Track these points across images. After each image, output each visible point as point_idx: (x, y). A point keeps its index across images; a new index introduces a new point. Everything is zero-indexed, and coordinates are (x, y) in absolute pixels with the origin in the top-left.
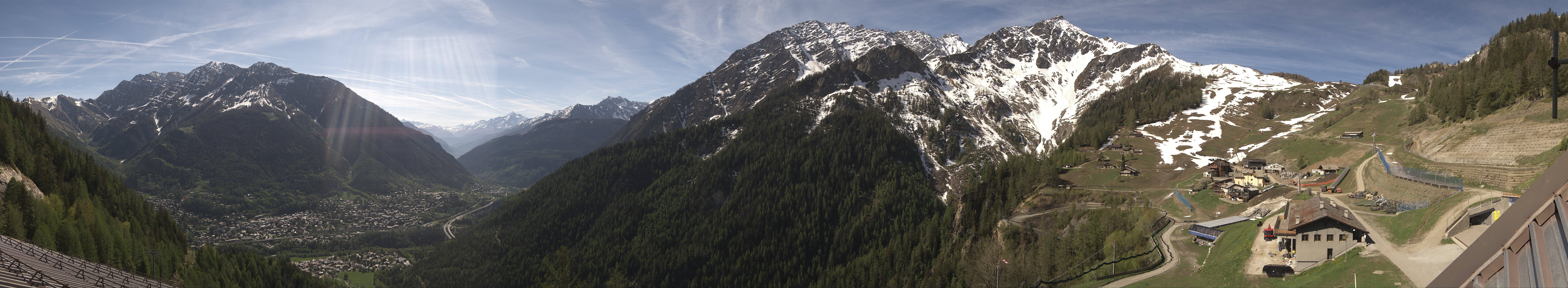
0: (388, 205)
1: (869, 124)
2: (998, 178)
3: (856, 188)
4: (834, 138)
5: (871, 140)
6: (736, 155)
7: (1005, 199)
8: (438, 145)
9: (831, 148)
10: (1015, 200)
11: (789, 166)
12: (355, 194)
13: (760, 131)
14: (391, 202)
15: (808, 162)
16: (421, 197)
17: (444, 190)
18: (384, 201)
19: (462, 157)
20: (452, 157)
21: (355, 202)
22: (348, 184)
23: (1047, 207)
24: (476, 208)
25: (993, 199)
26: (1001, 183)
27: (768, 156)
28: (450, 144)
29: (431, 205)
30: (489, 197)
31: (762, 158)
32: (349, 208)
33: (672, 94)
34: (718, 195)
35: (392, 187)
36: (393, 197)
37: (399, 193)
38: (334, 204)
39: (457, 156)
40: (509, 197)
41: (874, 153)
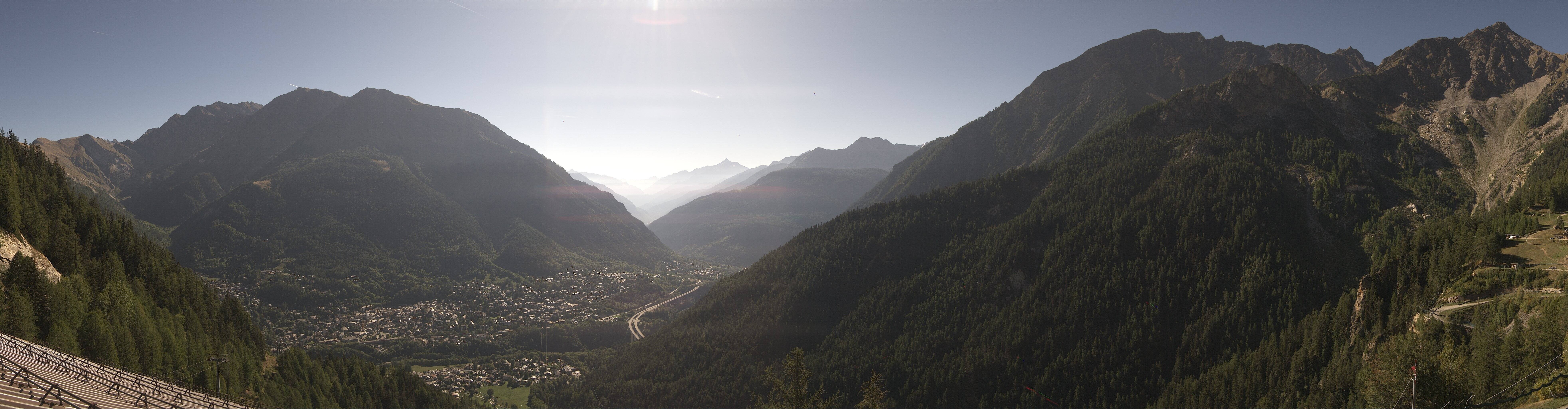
0: (550, 292)
1: (1232, 177)
2: (1414, 253)
3: (1213, 266)
4: (1181, 196)
5: (1234, 198)
6: (1043, 220)
7: (1423, 282)
8: (621, 205)
9: (1177, 210)
10: (1437, 285)
11: (1118, 235)
12: (502, 275)
13: (1076, 187)
14: (554, 287)
15: (1147, 229)
16: (596, 279)
17: (628, 269)
18: (544, 286)
19: (654, 223)
20: (641, 224)
21: (503, 287)
22: (493, 262)
23: (1484, 295)
24: (675, 295)
25: (1407, 282)
26: (1419, 260)
27: (1087, 221)
28: (637, 205)
29: (610, 292)
30: (692, 280)
31: (1080, 225)
32: (494, 295)
33: (952, 134)
34: (1017, 278)
35: (555, 266)
36: (556, 279)
37: (566, 275)
38: (473, 290)
39: (647, 222)
40: (721, 281)
41: (1238, 218)
